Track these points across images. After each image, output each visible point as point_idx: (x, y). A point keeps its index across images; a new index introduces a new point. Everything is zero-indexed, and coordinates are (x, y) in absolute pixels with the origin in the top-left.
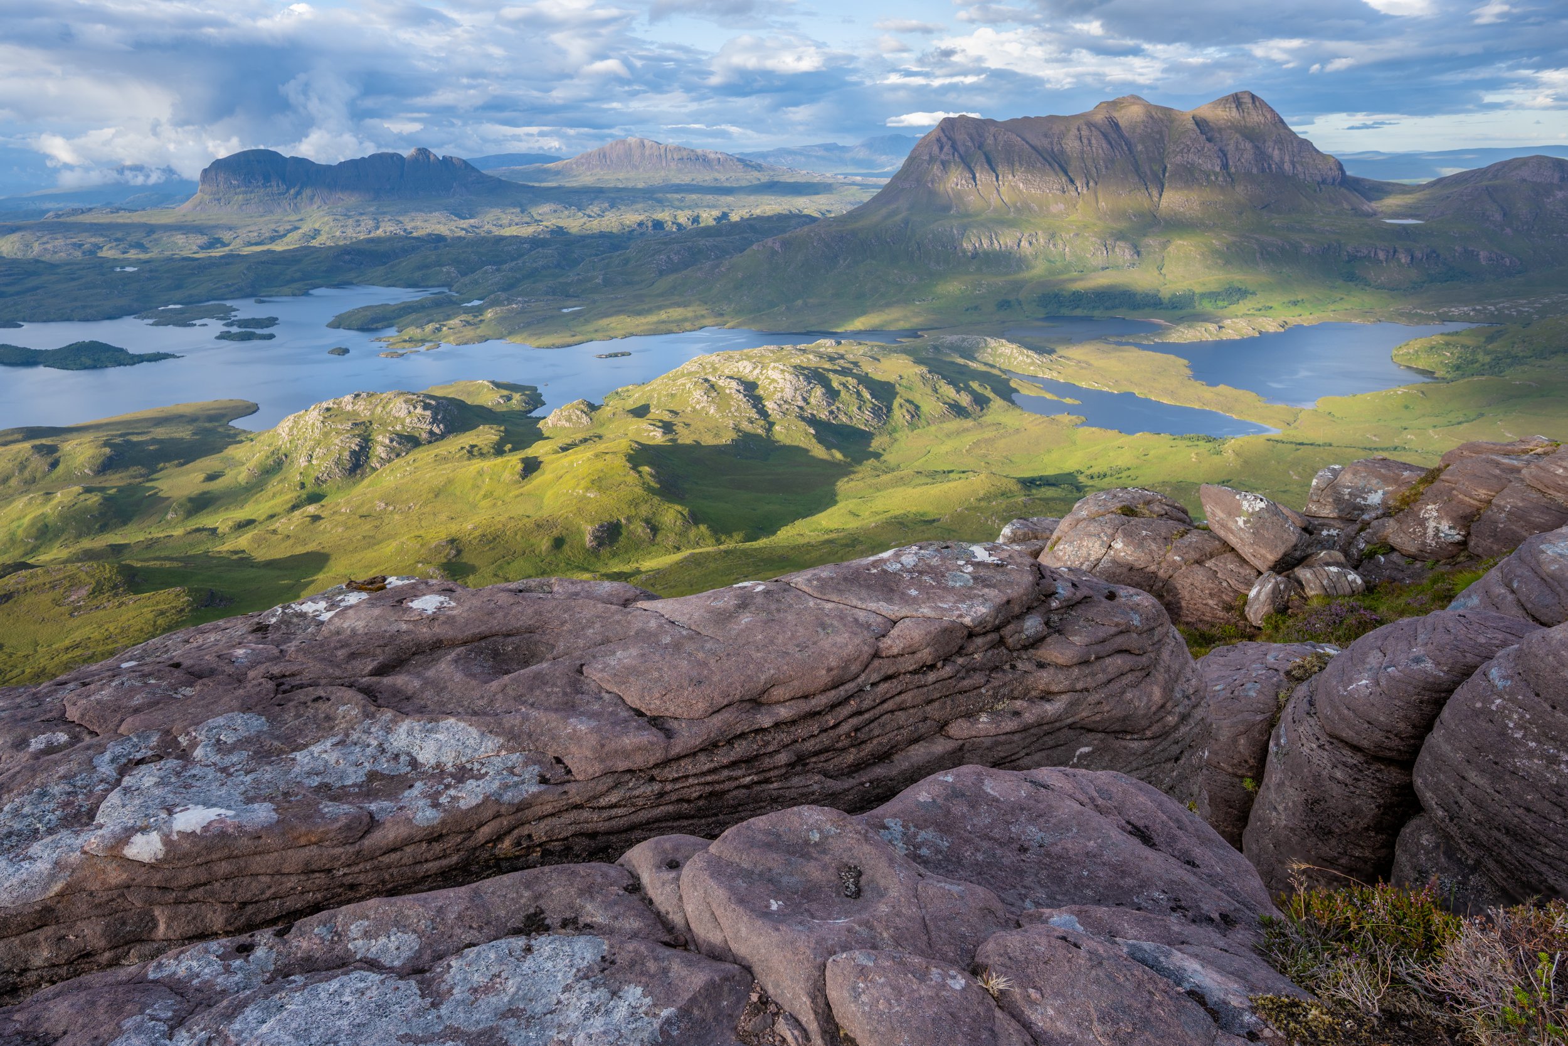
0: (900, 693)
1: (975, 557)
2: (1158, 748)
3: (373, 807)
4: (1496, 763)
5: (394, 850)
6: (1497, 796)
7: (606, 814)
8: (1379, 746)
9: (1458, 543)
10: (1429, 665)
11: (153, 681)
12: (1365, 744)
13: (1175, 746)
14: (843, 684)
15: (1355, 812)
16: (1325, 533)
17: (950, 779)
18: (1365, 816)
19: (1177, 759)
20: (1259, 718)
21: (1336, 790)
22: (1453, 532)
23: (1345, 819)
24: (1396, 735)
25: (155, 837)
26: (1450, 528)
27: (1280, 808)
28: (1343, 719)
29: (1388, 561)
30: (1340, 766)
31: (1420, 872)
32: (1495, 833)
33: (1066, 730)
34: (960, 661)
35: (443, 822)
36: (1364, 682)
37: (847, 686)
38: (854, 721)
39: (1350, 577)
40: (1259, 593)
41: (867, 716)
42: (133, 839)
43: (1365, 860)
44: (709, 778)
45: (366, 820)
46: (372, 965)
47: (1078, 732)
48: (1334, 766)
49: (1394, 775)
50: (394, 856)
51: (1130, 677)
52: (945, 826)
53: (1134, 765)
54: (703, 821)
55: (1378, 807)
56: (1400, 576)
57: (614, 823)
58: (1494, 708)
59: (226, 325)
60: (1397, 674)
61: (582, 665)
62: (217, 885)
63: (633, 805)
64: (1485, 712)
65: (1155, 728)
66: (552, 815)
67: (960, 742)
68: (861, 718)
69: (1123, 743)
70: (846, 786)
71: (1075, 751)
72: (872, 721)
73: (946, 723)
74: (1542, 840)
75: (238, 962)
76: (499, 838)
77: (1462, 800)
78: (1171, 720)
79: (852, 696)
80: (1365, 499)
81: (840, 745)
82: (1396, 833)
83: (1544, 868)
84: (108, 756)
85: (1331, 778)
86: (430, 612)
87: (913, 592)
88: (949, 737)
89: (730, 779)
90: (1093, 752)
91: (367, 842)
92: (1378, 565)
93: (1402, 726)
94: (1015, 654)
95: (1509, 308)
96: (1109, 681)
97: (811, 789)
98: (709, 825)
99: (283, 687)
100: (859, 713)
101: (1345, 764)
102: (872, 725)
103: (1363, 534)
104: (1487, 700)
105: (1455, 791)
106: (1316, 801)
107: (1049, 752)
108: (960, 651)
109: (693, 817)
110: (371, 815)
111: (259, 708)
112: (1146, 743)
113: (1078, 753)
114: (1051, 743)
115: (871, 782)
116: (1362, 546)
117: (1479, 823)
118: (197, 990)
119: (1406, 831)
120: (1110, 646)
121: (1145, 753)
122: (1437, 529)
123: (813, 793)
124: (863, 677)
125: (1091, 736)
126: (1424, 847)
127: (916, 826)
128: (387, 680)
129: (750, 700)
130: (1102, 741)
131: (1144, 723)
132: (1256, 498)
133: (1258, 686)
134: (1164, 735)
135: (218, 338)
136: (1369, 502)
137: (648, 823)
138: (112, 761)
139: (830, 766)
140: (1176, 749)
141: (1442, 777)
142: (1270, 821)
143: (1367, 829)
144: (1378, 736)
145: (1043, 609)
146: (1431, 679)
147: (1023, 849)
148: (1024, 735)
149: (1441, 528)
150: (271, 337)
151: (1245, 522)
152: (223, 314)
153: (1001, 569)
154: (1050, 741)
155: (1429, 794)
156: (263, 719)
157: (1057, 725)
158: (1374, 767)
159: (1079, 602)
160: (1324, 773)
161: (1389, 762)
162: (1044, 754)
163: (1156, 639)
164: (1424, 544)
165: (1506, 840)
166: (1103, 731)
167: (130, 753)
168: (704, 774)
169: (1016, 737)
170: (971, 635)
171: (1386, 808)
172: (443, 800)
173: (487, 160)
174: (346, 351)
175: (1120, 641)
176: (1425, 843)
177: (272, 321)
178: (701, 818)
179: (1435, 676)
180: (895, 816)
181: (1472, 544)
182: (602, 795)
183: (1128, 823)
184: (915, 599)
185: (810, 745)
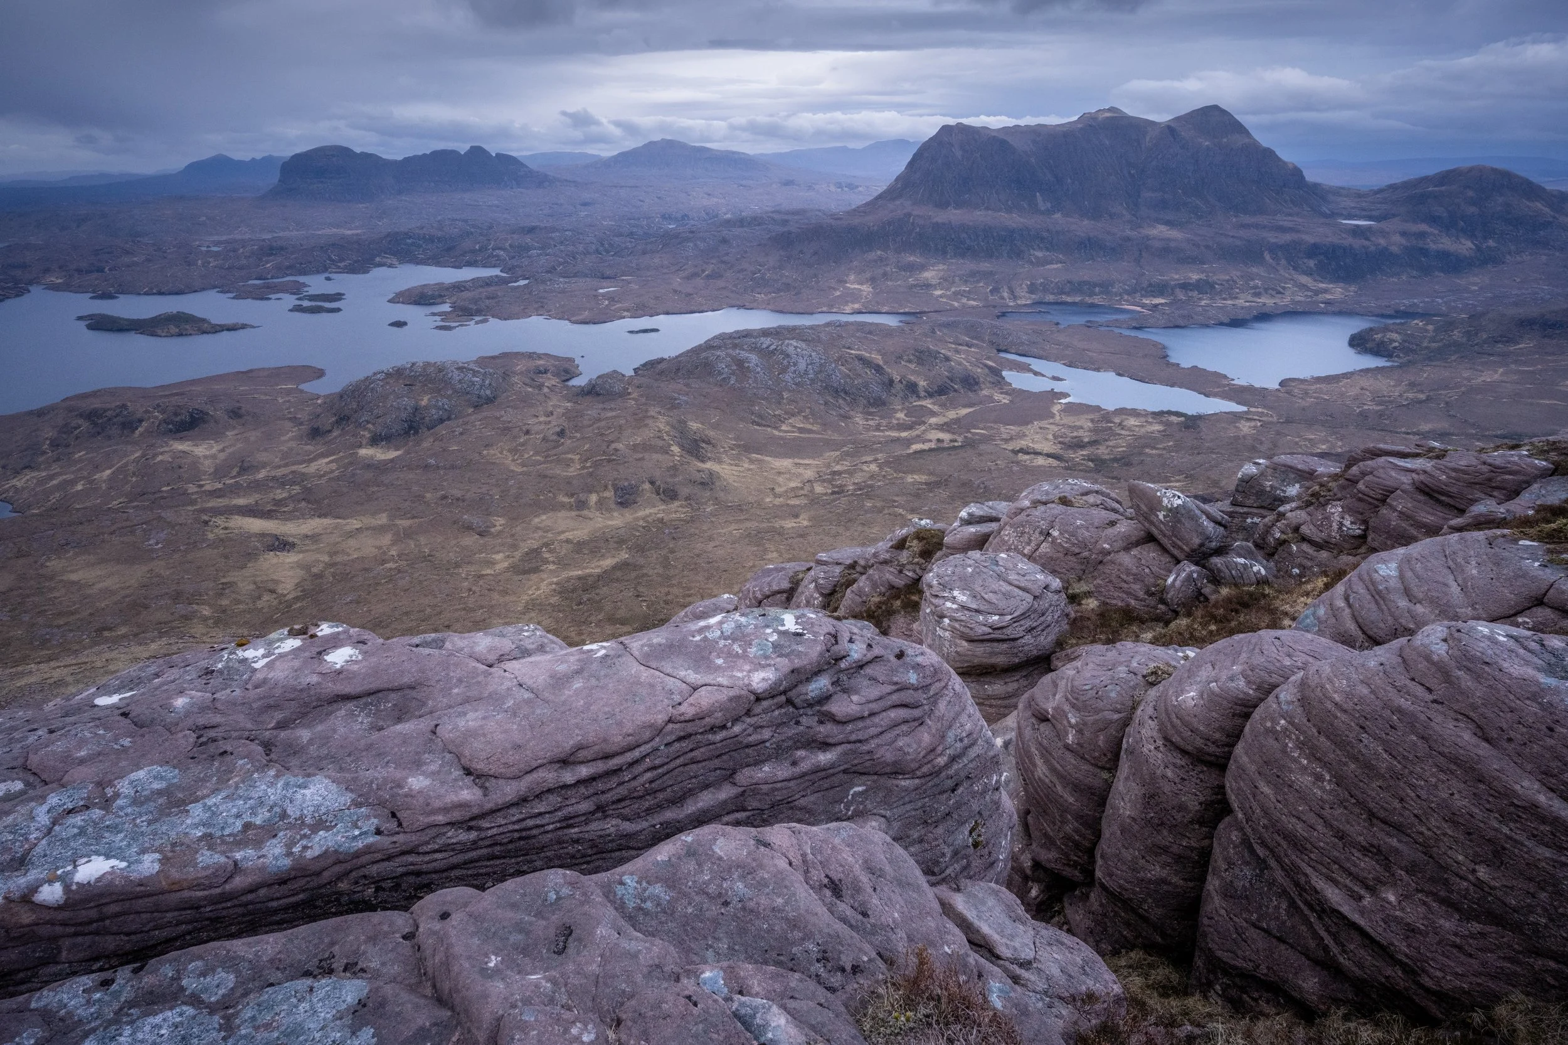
0: (692, 750)
1: (783, 625)
2: (930, 784)
3: (238, 856)
4: (1278, 777)
5: (251, 891)
6: (1279, 806)
7: (427, 858)
8: (1200, 750)
9: (1359, 537)
10: (1242, 683)
11: (101, 732)
12: (1189, 748)
13: (949, 781)
14: (639, 746)
15: (1181, 808)
16: (1249, 520)
17: (689, 839)
18: (1190, 811)
19: (953, 791)
20: (1116, 716)
21: (1167, 788)
22: (1354, 527)
23: (1174, 813)
24: (1213, 743)
25: (58, 888)
26: (1352, 523)
27: (1127, 799)
28: (1173, 726)
29: (1300, 551)
30: (1171, 767)
31: (1229, 863)
32: (1276, 836)
33: (841, 775)
34: (748, 720)
35: (293, 869)
36: (1192, 694)
37: (642, 749)
38: (649, 775)
39: (1255, 569)
40: (1175, 580)
41: (660, 771)
42: (41, 889)
43: (1192, 849)
44: (516, 827)
45: (231, 868)
46: (195, 1000)
47: (851, 776)
48: (1166, 767)
49: (1211, 778)
50: (250, 897)
51: (904, 728)
52: (671, 882)
53: (907, 799)
54: (513, 860)
55: (1200, 804)
56: (1309, 564)
57: (434, 864)
58: (1278, 728)
59: (298, 299)
60: (1217, 689)
61: (437, 726)
62: (107, 922)
63: (453, 850)
64: (1271, 731)
65: (925, 769)
66: (383, 860)
67: (742, 789)
68: (655, 772)
69: (895, 782)
70: (639, 828)
71: (848, 791)
72: (664, 775)
73: (734, 772)
74: (1308, 846)
75: (98, 995)
76: (340, 878)
77: (1255, 805)
78: (941, 761)
79: (648, 754)
80: (1284, 492)
81: (636, 794)
82: (1215, 828)
83: (1309, 870)
84: (45, 808)
85: (1164, 776)
86: (338, 666)
87: (720, 661)
88: (735, 784)
89: (537, 826)
90: (866, 791)
91: (228, 887)
92: (1290, 554)
93: (1217, 736)
94: (801, 711)
95: (1454, 301)
96: (882, 733)
97: (608, 832)
98: (518, 863)
99: (203, 739)
100: (654, 768)
101: (1175, 765)
102: (665, 778)
103: (1278, 524)
104: (1274, 722)
105: (1250, 796)
106: (1152, 796)
107: (825, 793)
108: (748, 713)
109: (504, 857)
110: (236, 863)
111: (175, 761)
112: (917, 781)
113: (852, 792)
114: (826, 786)
115: (661, 824)
116: (1278, 535)
117: (1265, 827)
118: (62, 1020)
119: (1221, 826)
120: (889, 702)
121: (916, 789)
122: (1341, 524)
123: (609, 835)
124: (657, 739)
125: (864, 778)
126: (1233, 842)
127: (648, 883)
128: (283, 734)
129: (558, 762)
130: (874, 781)
131: (914, 765)
132: (1174, 496)
133: (1118, 688)
134: (937, 773)
135: (291, 310)
136: (1287, 494)
137: (465, 863)
138: (48, 812)
139: (626, 811)
140: (950, 783)
141: (1242, 784)
142: (1119, 809)
143: (1191, 822)
144: (1199, 742)
145: (832, 671)
146: (1241, 696)
147: (726, 904)
148: (799, 781)
149: (1345, 522)
150: (338, 310)
151: (1165, 516)
152: (296, 289)
153: (798, 638)
154: (826, 784)
155: (1233, 797)
156: (177, 771)
157: (831, 771)
158: (1199, 768)
159: (867, 663)
160: (1159, 772)
161: (1209, 764)
162: (819, 795)
163: (932, 693)
164: (1329, 536)
165: (1284, 844)
166: (876, 774)
167: (64, 804)
168: (514, 823)
169: (792, 784)
170: (759, 699)
171: (1207, 805)
172: (296, 849)
173: (533, 157)
174: (405, 324)
175: (895, 698)
176: (1234, 838)
177: (338, 297)
178: (511, 857)
179: (1243, 692)
180: (632, 874)
181: (1369, 539)
182: (427, 843)
183: (827, 876)
184: (719, 667)
185: (609, 796)
